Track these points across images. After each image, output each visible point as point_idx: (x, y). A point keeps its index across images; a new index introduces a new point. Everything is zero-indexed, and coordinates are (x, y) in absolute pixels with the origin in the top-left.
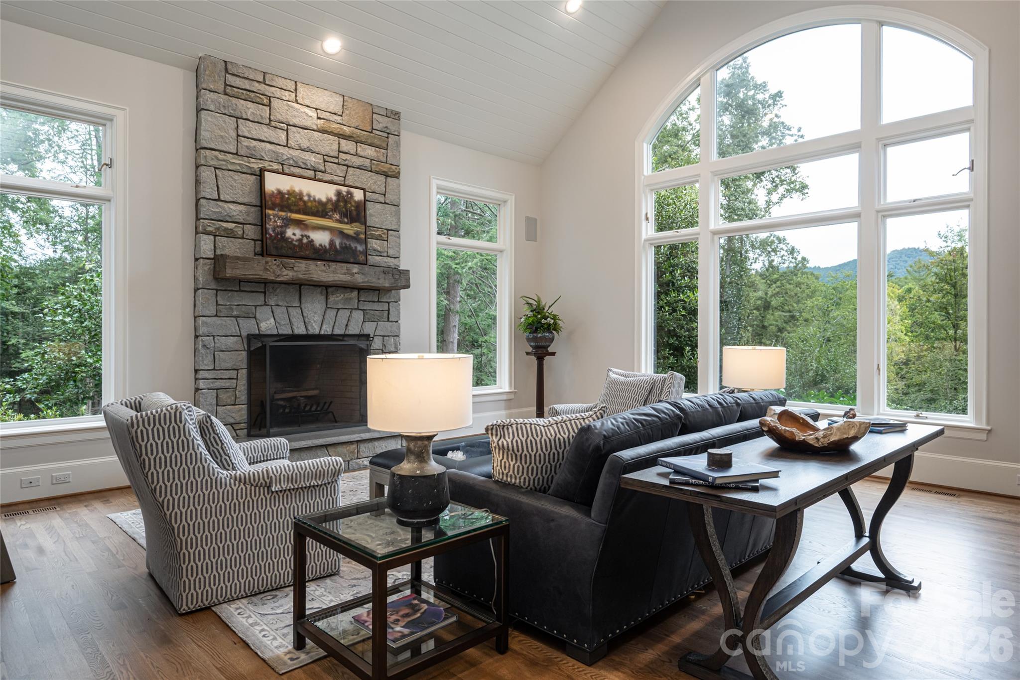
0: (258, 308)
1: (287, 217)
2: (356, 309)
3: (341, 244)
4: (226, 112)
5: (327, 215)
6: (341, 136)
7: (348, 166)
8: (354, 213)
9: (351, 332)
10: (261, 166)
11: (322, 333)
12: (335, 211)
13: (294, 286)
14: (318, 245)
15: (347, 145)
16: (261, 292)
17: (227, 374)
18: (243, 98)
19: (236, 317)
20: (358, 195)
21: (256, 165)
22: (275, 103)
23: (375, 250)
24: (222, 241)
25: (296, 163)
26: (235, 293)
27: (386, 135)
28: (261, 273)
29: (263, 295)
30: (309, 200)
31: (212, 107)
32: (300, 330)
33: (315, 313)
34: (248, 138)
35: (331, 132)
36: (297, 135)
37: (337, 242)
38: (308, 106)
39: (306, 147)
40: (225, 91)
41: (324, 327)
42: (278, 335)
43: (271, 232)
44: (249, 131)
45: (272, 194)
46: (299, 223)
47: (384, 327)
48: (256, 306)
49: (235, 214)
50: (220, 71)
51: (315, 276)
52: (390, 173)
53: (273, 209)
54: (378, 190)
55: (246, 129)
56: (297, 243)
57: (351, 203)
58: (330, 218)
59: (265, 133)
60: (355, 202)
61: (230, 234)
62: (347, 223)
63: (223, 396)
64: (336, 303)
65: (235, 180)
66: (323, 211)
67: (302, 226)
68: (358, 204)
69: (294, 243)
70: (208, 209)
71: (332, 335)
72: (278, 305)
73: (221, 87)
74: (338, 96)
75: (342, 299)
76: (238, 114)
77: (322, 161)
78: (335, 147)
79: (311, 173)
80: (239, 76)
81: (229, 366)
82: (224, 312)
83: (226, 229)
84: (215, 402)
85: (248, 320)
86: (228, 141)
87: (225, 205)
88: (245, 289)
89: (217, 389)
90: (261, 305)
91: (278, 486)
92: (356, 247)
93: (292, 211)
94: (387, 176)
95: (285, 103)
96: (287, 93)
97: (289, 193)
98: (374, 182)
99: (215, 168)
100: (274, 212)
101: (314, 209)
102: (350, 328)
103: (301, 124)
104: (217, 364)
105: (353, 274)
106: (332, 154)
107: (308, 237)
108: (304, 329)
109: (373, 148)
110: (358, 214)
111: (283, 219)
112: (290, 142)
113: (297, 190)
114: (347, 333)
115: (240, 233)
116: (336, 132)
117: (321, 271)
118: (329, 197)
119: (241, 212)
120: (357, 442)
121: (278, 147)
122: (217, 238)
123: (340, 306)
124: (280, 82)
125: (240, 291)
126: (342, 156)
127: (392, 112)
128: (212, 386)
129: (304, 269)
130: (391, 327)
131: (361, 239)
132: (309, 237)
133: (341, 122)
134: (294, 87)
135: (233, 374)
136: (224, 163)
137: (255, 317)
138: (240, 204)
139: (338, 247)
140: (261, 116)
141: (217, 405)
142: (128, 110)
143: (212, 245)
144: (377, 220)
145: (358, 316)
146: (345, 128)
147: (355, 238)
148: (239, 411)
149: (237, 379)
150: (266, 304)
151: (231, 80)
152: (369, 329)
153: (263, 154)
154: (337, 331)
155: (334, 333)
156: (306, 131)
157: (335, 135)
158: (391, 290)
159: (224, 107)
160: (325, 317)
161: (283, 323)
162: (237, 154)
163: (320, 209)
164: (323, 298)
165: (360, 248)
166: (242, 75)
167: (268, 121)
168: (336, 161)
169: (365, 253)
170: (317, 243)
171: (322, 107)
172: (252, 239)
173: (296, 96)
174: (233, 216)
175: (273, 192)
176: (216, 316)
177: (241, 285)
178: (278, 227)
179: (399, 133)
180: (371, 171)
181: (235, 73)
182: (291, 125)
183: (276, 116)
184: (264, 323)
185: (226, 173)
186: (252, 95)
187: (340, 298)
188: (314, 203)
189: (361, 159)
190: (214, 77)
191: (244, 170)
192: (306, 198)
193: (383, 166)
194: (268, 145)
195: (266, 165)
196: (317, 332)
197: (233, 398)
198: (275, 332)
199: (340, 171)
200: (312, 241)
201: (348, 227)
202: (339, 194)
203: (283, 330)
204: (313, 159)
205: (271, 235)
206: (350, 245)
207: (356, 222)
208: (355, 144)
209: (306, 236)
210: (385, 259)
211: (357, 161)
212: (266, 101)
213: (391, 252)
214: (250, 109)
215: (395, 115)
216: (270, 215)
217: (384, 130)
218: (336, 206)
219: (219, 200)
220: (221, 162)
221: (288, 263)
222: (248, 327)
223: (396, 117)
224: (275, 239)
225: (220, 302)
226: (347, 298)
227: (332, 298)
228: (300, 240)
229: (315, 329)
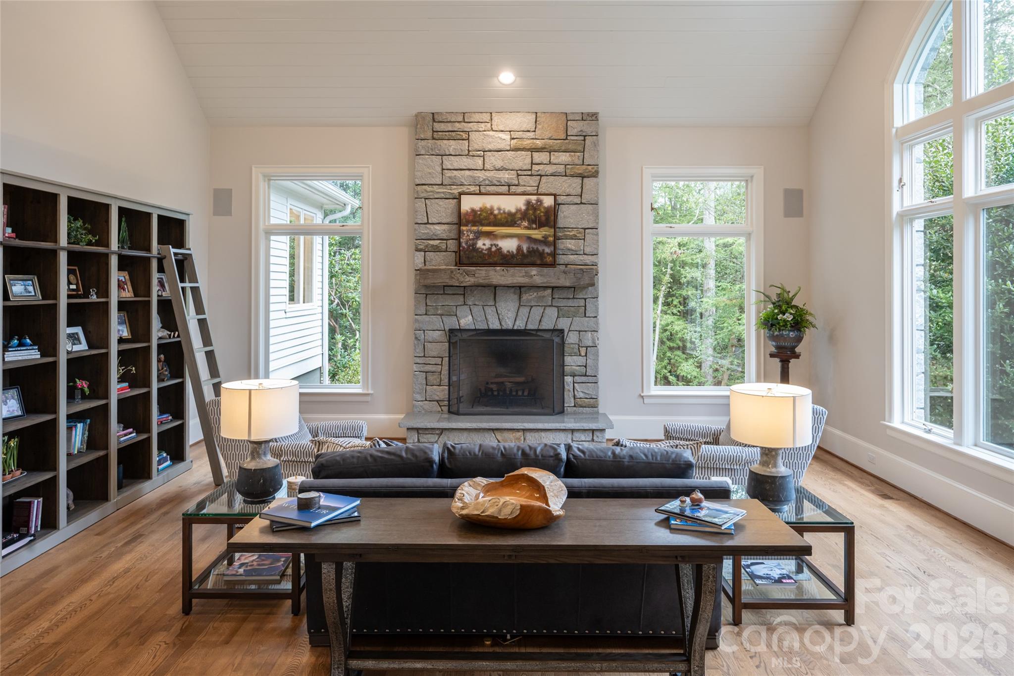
0: (458, 307)
1: (478, 231)
2: (550, 306)
3: (528, 248)
4: (434, 153)
5: (516, 223)
6: (533, 150)
7: (541, 176)
8: (543, 218)
9: (543, 328)
10: (460, 190)
11: (515, 328)
12: (524, 219)
13: (489, 288)
14: (505, 252)
15: (539, 157)
16: (461, 294)
17: (433, 361)
18: (447, 138)
19: (441, 315)
20: (548, 201)
21: (456, 191)
22: (473, 136)
23: (569, 250)
24: (430, 255)
25: (491, 182)
26: (440, 296)
27: (582, 138)
28: (447, 281)
29: (462, 296)
30: (500, 213)
31: (423, 152)
32: (495, 325)
33: (509, 310)
34: (450, 170)
35: (524, 148)
36: (492, 158)
37: (525, 248)
38: (502, 131)
39: (500, 166)
40: (433, 137)
41: (517, 323)
42: (475, 330)
43: (464, 245)
44: (451, 164)
45: (467, 214)
46: (489, 234)
47: (579, 322)
48: (456, 306)
49: (439, 232)
50: (429, 122)
51: (494, 281)
52: (586, 174)
53: (467, 226)
54: (574, 192)
55: (449, 163)
56: (486, 252)
57: (540, 210)
58: (519, 226)
59: (465, 162)
60: (545, 208)
61: (436, 249)
62: (535, 229)
63: (430, 377)
64: (530, 301)
65: (440, 205)
66: (512, 221)
67: (492, 237)
68: (548, 210)
69: (484, 251)
70: (419, 232)
71: (525, 329)
72: (475, 305)
73: (429, 134)
74: (530, 114)
75: (535, 297)
76: (442, 152)
77: (515, 176)
78: (529, 160)
79: (505, 189)
80: (444, 122)
81: (435, 354)
82: (431, 311)
83: (433, 246)
84: (425, 383)
85: (450, 318)
86: (434, 176)
87: (431, 227)
88: (448, 292)
89: (426, 372)
90: (461, 305)
91: (286, 457)
92: (543, 250)
93: (483, 225)
94: (583, 177)
95: (481, 133)
96: (483, 125)
97: (481, 210)
98: (571, 185)
99: (426, 199)
100: (468, 228)
101: (504, 220)
102: (542, 323)
103: (495, 148)
104: (426, 353)
105: (531, 277)
106: (525, 168)
107: (496, 245)
108: (499, 325)
109: (568, 154)
110: (548, 219)
111: (475, 233)
112: (486, 165)
113: (488, 206)
114: (540, 328)
115: (444, 247)
116: (528, 147)
117: (500, 275)
118: (519, 207)
119: (444, 230)
120: (524, 430)
121: (476, 171)
122: (427, 253)
123: (533, 304)
124: (477, 117)
125: (444, 294)
126: (535, 167)
127: (588, 114)
128: (422, 369)
129: (484, 275)
130: (588, 323)
131: (549, 242)
132: (498, 245)
133: (534, 137)
134: (489, 118)
135: (439, 361)
136: (431, 193)
137: (456, 315)
138: (444, 224)
139: (525, 251)
140: (461, 150)
141: (427, 385)
142: (371, 168)
143: (423, 259)
144: (572, 221)
145: (552, 313)
146: (538, 142)
147: (544, 241)
148: (443, 391)
149: (442, 365)
150: (465, 304)
151: (437, 126)
152: (563, 323)
153: (463, 181)
154: (530, 327)
155: (527, 328)
156: (500, 153)
157: (528, 150)
158: (588, 287)
159: (432, 149)
160: (519, 313)
161: (479, 319)
162: (442, 184)
163: (509, 220)
164: (516, 297)
165: (547, 250)
166: (446, 120)
167: (467, 152)
168: (529, 173)
169: (554, 254)
170: (505, 250)
171: (515, 128)
172: (454, 252)
173: (492, 125)
174: (438, 234)
175: (467, 211)
176: (426, 314)
177: (445, 289)
178: (470, 240)
179: (597, 133)
180: (566, 176)
181: (441, 120)
182: (486, 151)
183: (475, 145)
184: (463, 320)
185: (433, 201)
186: (453, 134)
187: (533, 296)
188: (504, 215)
189: (554, 167)
190: (424, 128)
191: (447, 197)
192: (496, 212)
193: (578, 169)
194: (467, 172)
195: (464, 189)
196: (510, 327)
197: (438, 380)
198: (473, 328)
199: (533, 181)
200: (501, 248)
201: (536, 232)
202: (528, 203)
203: (480, 326)
204: (505, 176)
205: (464, 248)
206: (537, 248)
207: (544, 226)
208: (548, 154)
209: (495, 245)
210: (581, 257)
211: (550, 169)
212: (465, 136)
213: (587, 250)
214: (452, 146)
215: (594, 117)
216: (463, 231)
217: (579, 134)
218: (524, 215)
219: (428, 223)
220: (429, 194)
221: (469, 271)
222: (451, 323)
223: (594, 118)
224: (467, 250)
225: (428, 304)
226: (540, 297)
227: (525, 297)
228: (489, 249)
229: (508, 324)
